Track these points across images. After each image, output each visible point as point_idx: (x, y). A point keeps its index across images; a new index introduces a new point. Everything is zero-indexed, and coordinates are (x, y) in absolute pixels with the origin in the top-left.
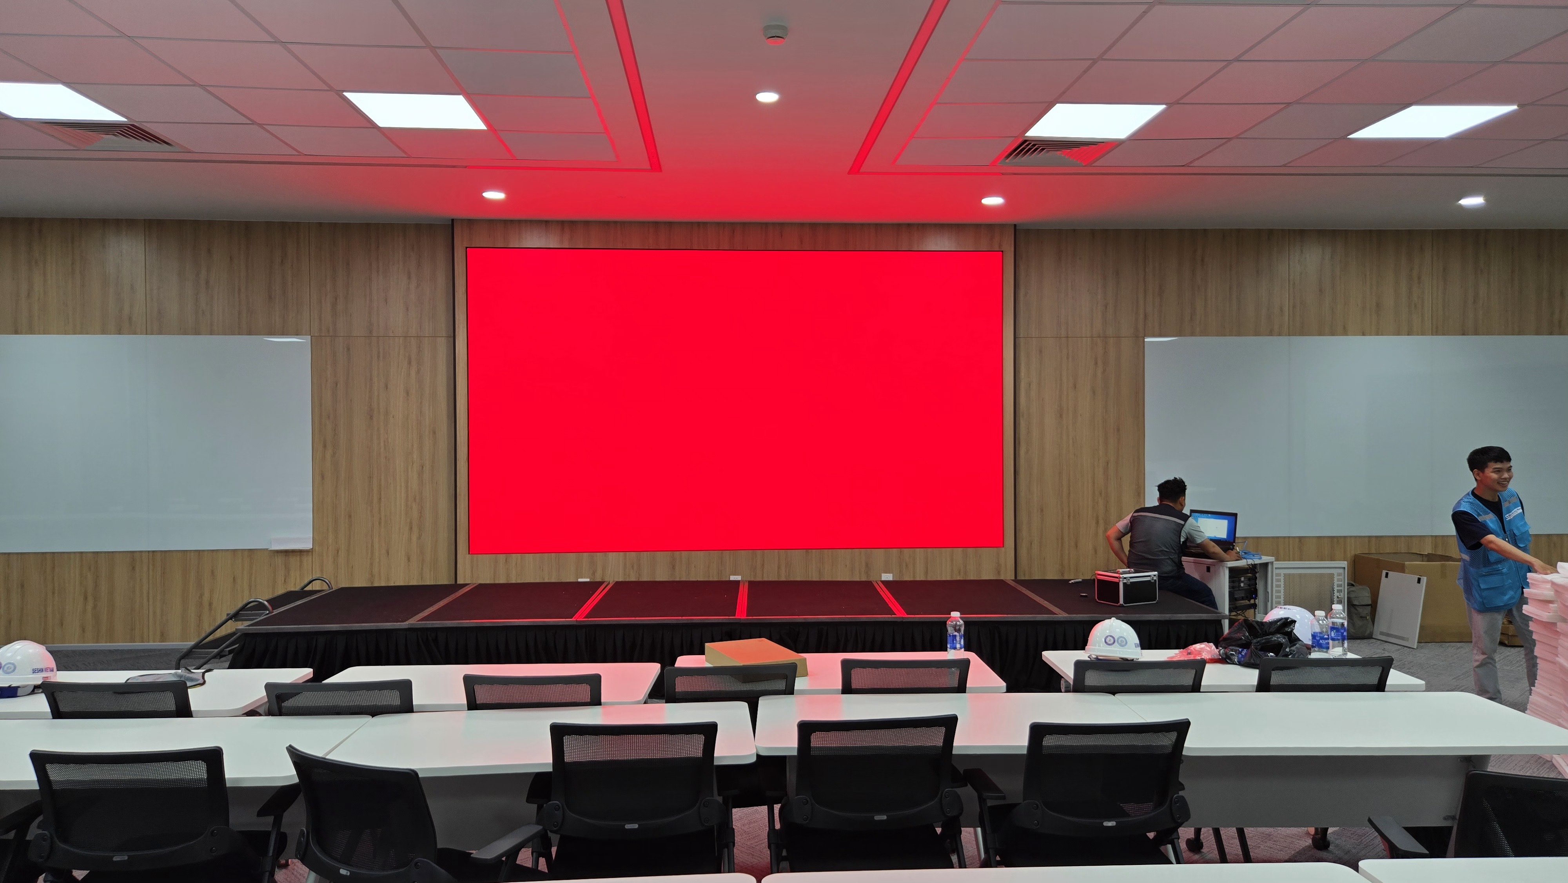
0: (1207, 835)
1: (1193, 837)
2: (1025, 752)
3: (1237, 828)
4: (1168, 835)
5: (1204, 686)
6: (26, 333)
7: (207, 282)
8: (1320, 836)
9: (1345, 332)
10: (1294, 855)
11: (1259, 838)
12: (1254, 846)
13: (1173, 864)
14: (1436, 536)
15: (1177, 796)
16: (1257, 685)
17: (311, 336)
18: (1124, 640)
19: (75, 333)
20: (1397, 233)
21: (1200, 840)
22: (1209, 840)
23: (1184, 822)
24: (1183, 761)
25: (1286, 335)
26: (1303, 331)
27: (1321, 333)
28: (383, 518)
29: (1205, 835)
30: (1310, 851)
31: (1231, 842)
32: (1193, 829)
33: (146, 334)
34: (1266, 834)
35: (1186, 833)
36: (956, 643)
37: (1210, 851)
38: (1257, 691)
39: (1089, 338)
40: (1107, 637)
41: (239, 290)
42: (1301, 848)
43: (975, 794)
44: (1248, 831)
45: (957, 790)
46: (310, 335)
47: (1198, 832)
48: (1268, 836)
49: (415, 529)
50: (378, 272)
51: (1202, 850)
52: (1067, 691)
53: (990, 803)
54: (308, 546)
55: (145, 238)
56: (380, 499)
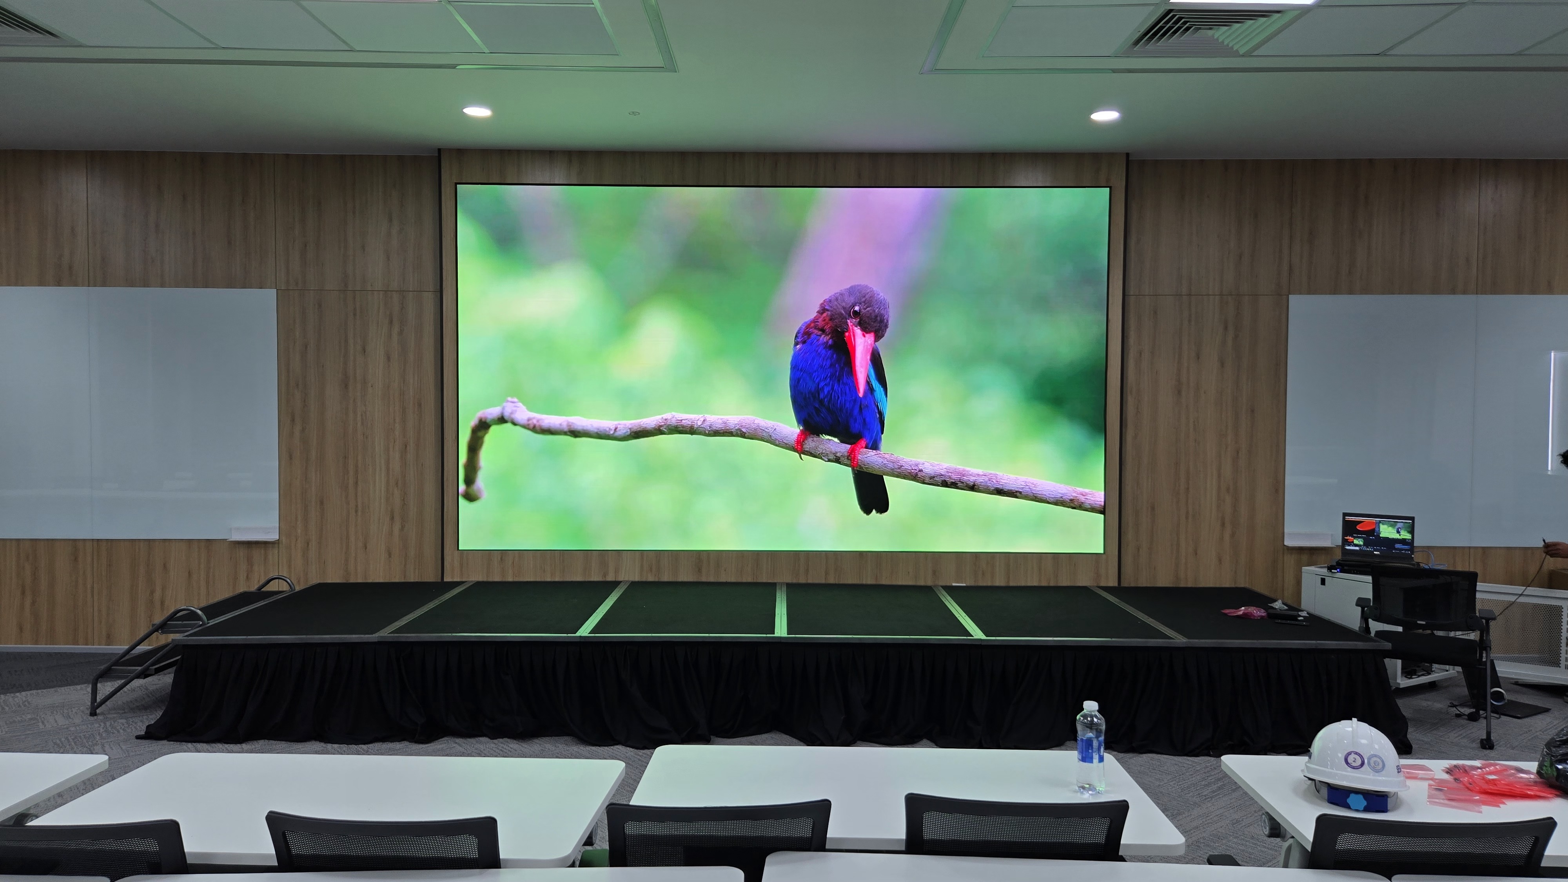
7: (157, 226)
17: (277, 290)
18: (1378, 760)
25: (1473, 293)
26: (1495, 287)
27: (1518, 291)
28: (360, 506)
33: (89, 286)
39: (1217, 296)
40: (1349, 754)
41: (194, 233)
46: (276, 288)
49: (397, 518)
50: (354, 213)
54: (274, 536)
55: (87, 172)
56: (356, 483)
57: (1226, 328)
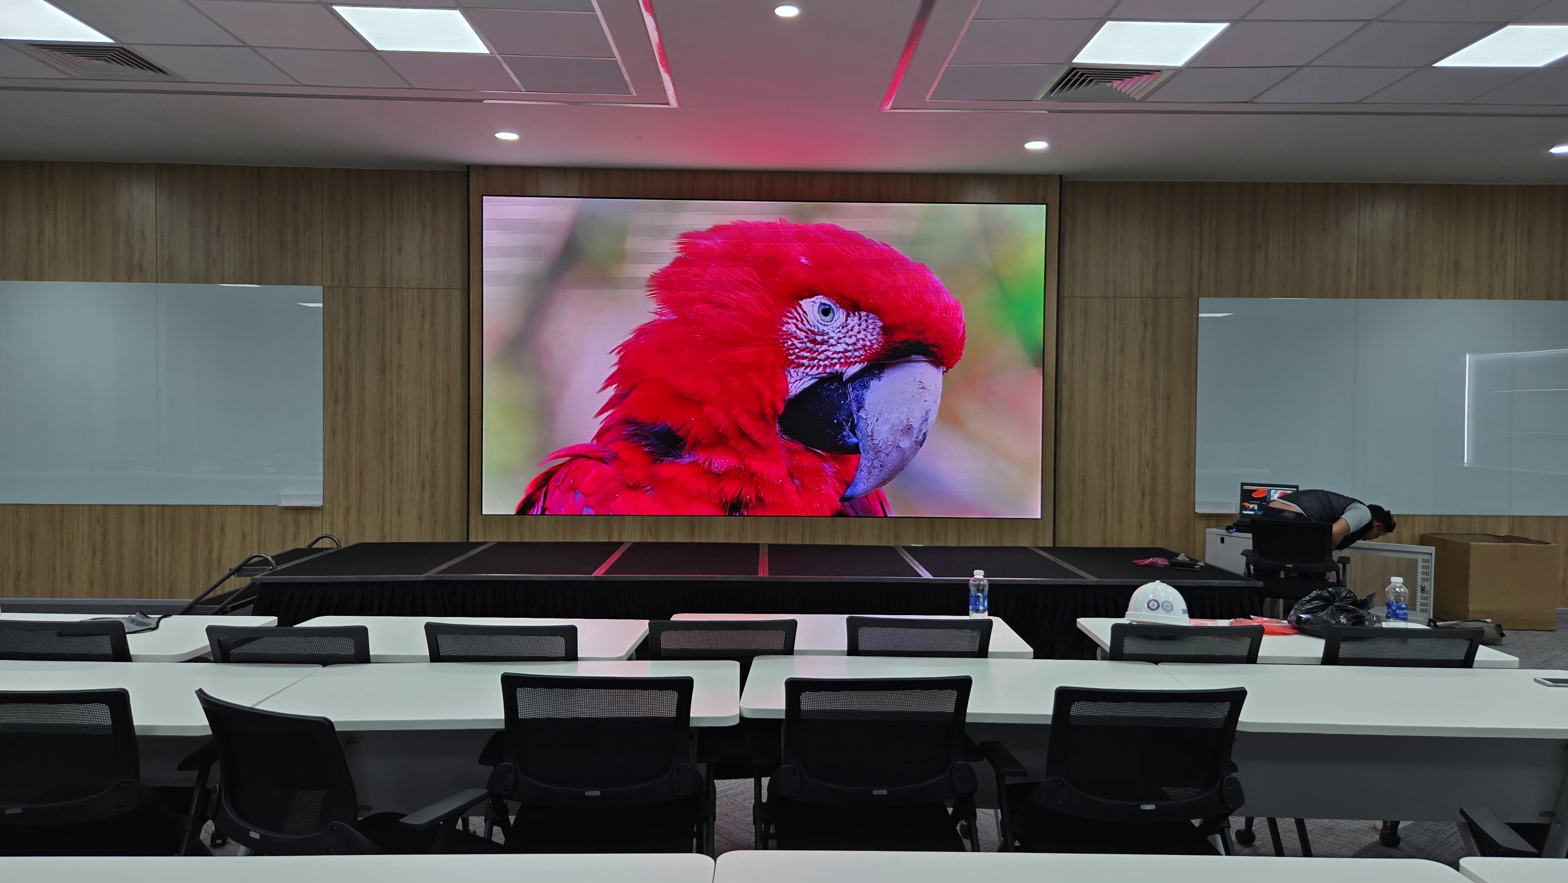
0: (1260, 826)
1: (1244, 828)
2: (1049, 722)
3: (1295, 819)
4: (1218, 824)
5: (1261, 657)
6: (37, 280)
7: (218, 230)
8: (1389, 831)
9: (1419, 295)
10: (1359, 851)
11: (1319, 832)
12: (1314, 841)
13: (1221, 855)
14: (1513, 517)
15: (1229, 778)
16: (1323, 657)
17: (323, 287)
18: (1169, 604)
19: (85, 280)
20: (1479, 189)
21: (1252, 831)
22: (1261, 832)
23: (1236, 809)
24: (1235, 740)
25: (1353, 298)
26: (1372, 293)
27: (1392, 296)
28: (395, 476)
29: (1257, 826)
30: (1377, 848)
31: (1288, 835)
32: (1244, 819)
33: (157, 282)
34: (1327, 828)
35: (1237, 822)
36: (979, 606)
37: (1262, 844)
38: (1322, 664)
39: (1138, 299)
40: (1150, 601)
41: (251, 237)
42: (1368, 844)
43: (992, 769)
44: (1309, 823)
45: (973, 765)
46: (322, 285)
47: (1249, 822)
48: (1329, 830)
49: (427, 487)
50: (392, 221)
51: (1254, 844)
52: (1103, 659)
53: (1010, 780)
54: (319, 503)
55: (156, 183)
56: (392, 456)
57: (1145, 325)
